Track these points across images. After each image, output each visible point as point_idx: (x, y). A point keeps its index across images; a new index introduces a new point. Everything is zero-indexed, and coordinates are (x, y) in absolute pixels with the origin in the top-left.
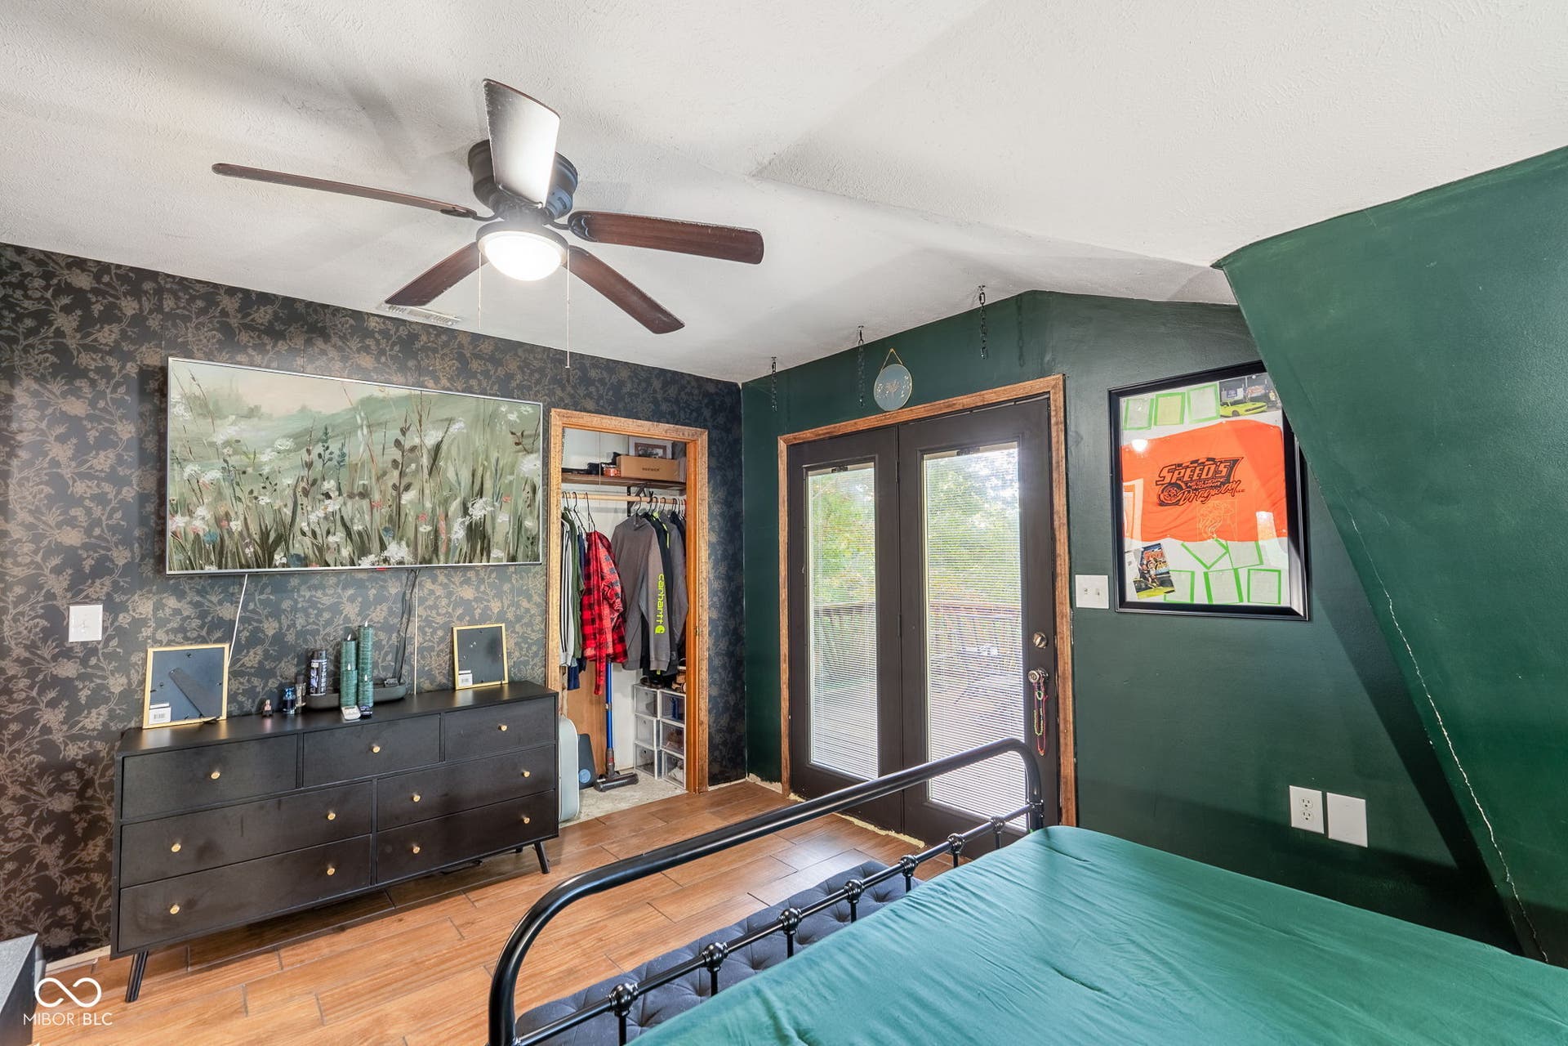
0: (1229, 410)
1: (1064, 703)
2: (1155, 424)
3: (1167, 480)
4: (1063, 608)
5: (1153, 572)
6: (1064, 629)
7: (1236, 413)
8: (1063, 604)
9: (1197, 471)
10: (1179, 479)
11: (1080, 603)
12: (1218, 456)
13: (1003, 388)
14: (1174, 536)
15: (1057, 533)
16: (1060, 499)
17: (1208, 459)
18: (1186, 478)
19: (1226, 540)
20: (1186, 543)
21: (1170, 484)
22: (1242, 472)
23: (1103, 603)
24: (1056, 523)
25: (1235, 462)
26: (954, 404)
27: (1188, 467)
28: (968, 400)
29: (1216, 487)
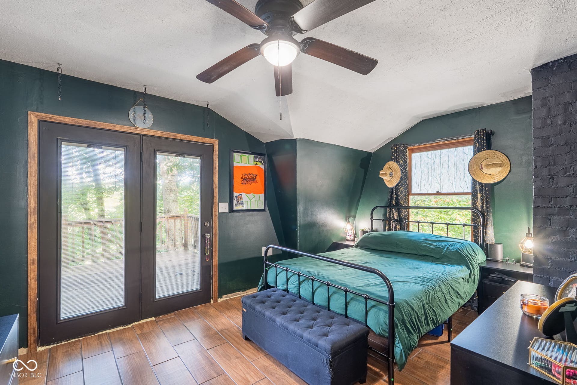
0: (256, 163)
1: (215, 243)
2: (241, 162)
3: (244, 178)
4: (216, 213)
5: (239, 202)
6: (216, 219)
7: (257, 164)
8: (216, 212)
9: (250, 176)
10: (246, 178)
11: (220, 212)
12: (254, 174)
13: (198, 137)
14: (244, 192)
15: (214, 190)
16: (216, 179)
17: (252, 174)
18: (247, 178)
19: (254, 194)
20: (247, 194)
21: (244, 179)
22: (258, 178)
23: (227, 210)
24: (214, 186)
25: (257, 175)
26: (177, 136)
27: (248, 175)
28: (183, 136)
29: (253, 181)
